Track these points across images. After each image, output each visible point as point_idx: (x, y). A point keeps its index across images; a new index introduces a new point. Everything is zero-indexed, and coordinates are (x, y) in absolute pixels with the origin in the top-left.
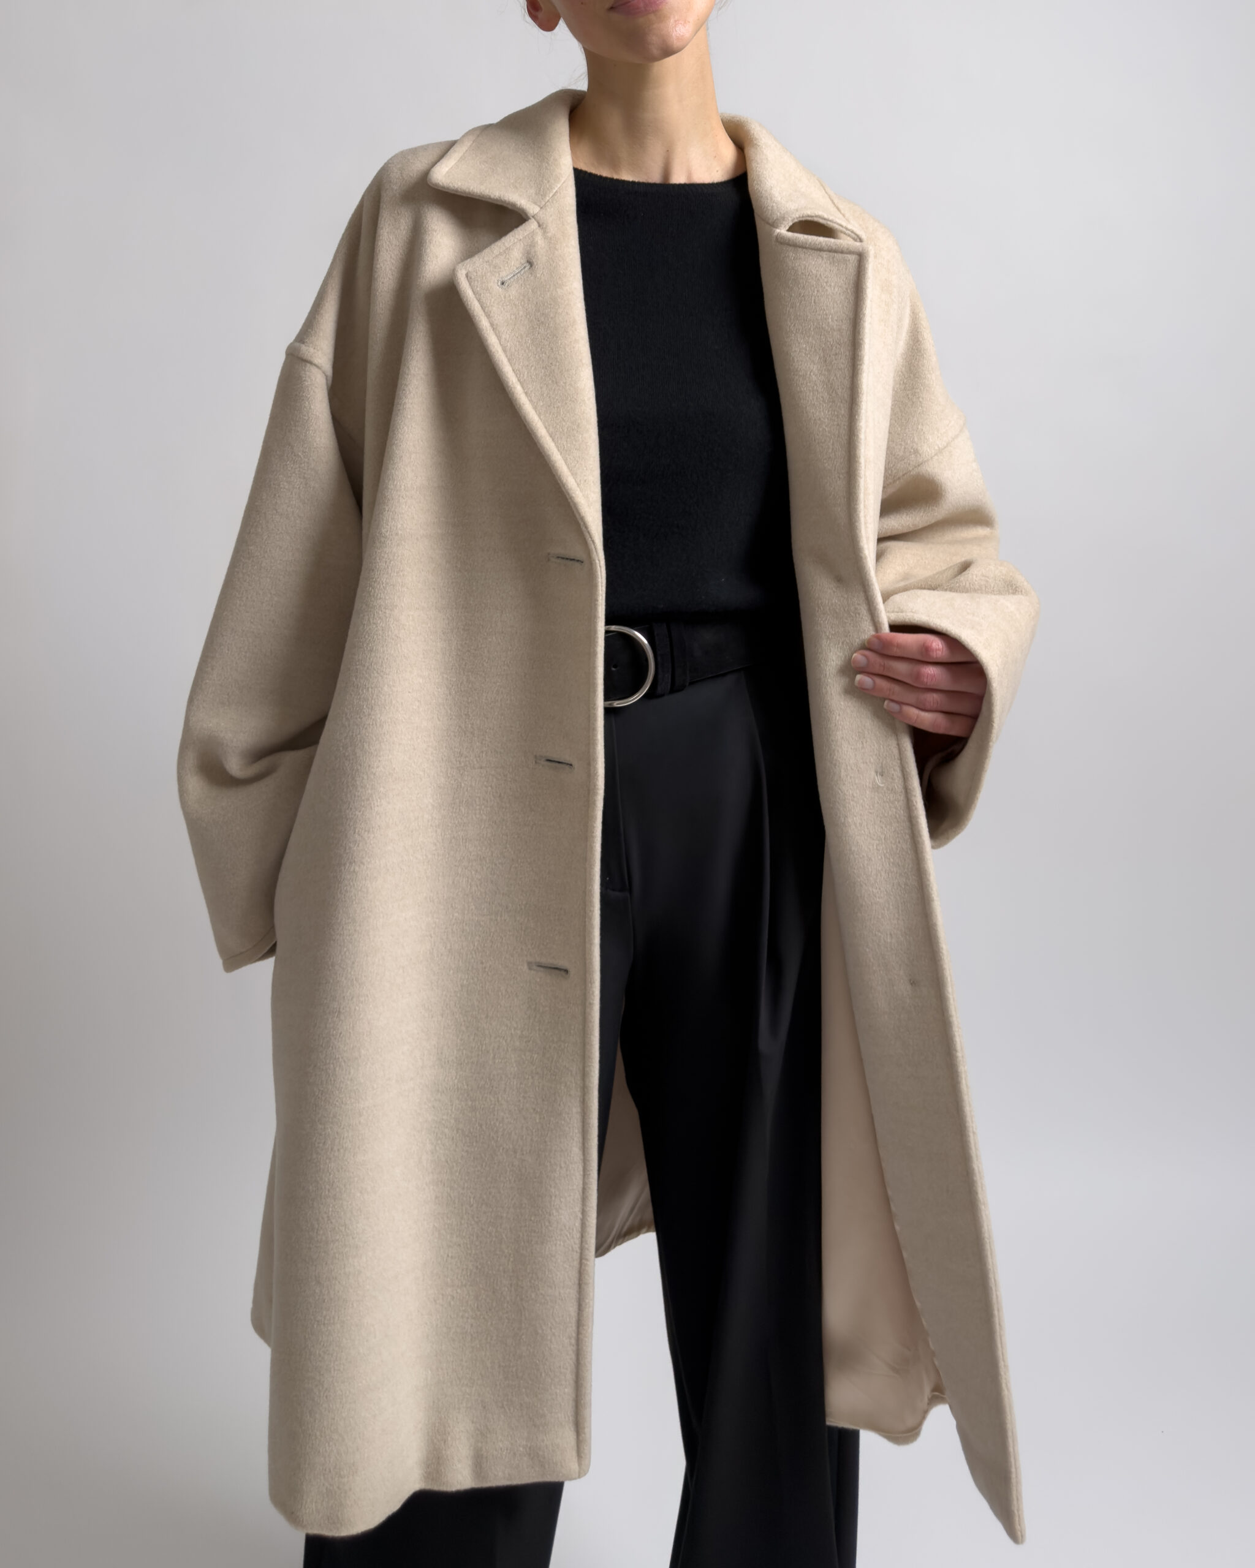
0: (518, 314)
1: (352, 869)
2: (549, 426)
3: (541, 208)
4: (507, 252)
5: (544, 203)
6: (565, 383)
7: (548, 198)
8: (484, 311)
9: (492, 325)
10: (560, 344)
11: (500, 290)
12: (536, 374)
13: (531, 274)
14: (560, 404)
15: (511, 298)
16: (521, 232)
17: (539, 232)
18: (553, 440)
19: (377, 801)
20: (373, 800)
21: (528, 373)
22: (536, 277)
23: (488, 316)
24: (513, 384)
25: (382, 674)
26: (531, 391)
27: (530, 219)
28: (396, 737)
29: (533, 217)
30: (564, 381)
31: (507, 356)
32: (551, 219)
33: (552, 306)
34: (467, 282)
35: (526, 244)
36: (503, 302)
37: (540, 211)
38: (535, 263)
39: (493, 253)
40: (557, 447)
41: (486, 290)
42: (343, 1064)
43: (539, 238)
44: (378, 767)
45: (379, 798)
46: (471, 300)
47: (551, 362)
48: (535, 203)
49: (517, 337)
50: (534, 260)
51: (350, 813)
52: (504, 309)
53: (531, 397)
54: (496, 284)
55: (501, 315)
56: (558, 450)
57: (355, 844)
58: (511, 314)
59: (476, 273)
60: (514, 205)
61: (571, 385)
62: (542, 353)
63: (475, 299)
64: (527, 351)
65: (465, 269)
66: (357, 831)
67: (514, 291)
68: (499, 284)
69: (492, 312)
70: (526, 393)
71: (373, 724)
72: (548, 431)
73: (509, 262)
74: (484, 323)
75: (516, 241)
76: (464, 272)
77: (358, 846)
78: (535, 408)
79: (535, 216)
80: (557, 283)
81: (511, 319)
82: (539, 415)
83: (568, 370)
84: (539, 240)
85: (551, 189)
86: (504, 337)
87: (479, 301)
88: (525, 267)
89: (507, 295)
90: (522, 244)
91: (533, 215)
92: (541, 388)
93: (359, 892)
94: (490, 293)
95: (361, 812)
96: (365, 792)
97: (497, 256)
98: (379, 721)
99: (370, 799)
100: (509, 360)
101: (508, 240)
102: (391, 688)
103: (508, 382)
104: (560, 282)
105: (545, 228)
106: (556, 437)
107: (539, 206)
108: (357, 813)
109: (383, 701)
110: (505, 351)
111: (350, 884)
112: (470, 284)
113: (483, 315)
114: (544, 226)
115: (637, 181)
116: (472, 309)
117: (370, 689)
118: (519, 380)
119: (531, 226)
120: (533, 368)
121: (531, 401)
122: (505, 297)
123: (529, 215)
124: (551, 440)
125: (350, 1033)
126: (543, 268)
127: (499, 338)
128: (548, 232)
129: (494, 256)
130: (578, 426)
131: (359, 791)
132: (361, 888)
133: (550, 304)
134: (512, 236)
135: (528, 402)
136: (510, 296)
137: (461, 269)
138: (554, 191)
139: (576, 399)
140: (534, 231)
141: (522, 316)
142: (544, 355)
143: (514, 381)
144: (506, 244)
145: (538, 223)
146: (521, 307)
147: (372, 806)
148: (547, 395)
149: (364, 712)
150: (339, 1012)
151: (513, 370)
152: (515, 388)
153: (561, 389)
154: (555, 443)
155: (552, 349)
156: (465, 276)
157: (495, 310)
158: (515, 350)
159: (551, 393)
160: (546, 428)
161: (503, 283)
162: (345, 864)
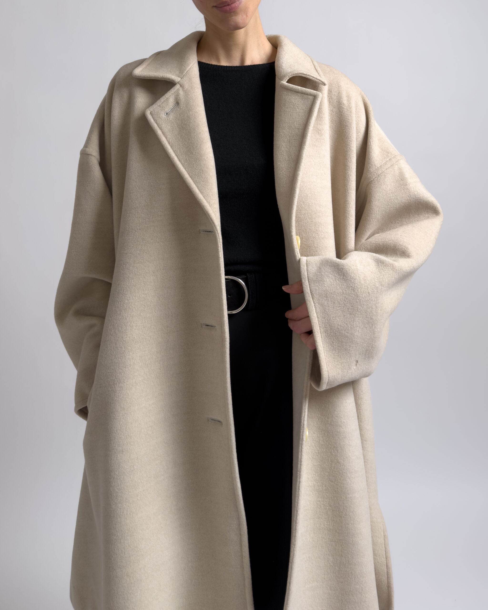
0: (174, 126)
1: (120, 386)
2: (190, 173)
3: (182, 78)
4: (167, 100)
5: (182, 76)
6: (196, 153)
7: (184, 74)
8: (159, 127)
9: (163, 133)
10: (192, 135)
11: (166, 117)
12: (183, 151)
13: (179, 107)
14: (194, 163)
15: (171, 119)
16: (173, 90)
17: (181, 89)
18: (192, 179)
19: (127, 353)
20: (126, 353)
21: (180, 151)
22: (180, 108)
23: (161, 129)
24: (173, 157)
25: (124, 295)
26: (182, 159)
27: (176, 84)
28: (134, 323)
29: (178, 83)
30: (195, 152)
31: (170, 145)
32: (186, 82)
33: (188, 120)
34: (151, 116)
35: (175, 95)
36: (167, 122)
37: (181, 80)
38: (180, 103)
39: (161, 101)
40: (194, 182)
41: (159, 118)
42: (127, 474)
43: (181, 91)
44: (126, 338)
45: (128, 352)
46: (153, 123)
47: (189, 144)
48: (179, 77)
49: (174, 136)
50: (179, 102)
51: (116, 360)
52: (168, 125)
53: (181, 162)
54: (164, 115)
55: (167, 127)
56: (194, 183)
57: (120, 374)
58: (171, 127)
59: (154, 111)
60: (169, 79)
61: (198, 153)
62: (185, 141)
63: (155, 123)
64: (179, 142)
65: (150, 110)
66: (120, 367)
67: (171, 117)
68: (165, 114)
69: (162, 127)
70: (179, 160)
71: (122, 318)
72: (189, 175)
73: (168, 104)
74: (159, 132)
75: (171, 94)
76: (149, 112)
77: (121, 375)
78: (183, 166)
79: (179, 83)
80: (190, 110)
81: (171, 129)
82: (185, 169)
83: (196, 147)
84: (181, 92)
85: (186, 69)
86: (168, 137)
87: (156, 123)
88: (176, 105)
89: (168, 118)
90: (173, 95)
91: (177, 82)
92: (186, 157)
93: (125, 396)
94: (161, 119)
95: (121, 359)
96: (122, 350)
97: (163, 103)
98: (124, 316)
99: (124, 353)
100: (171, 147)
101: (167, 95)
102: (128, 301)
103: (171, 157)
104: (191, 109)
105: (183, 87)
106: (193, 177)
107: (181, 78)
108: (119, 360)
109: (126, 307)
110: (169, 143)
111: (120, 392)
112: (152, 117)
113: (159, 129)
114: (183, 86)
115: (228, 65)
116: (154, 127)
117: (119, 302)
118: (176, 155)
119: (178, 86)
120: (182, 148)
121: (181, 163)
122: (168, 120)
123: (176, 82)
124: (191, 179)
125: (128, 460)
126: (183, 104)
127: (166, 138)
128: (184, 88)
129: (162, 102)
130: (202, 171)
131: (119, 350)
132: (125, 394)
133: (187, 119)
134: (169, 93)
135: (180, 164)
136: (170, 119)
137: (148, 111)
138: (187, 70)
139: (201, 159)
140: (178, 89)
141: (176, 127)
142: (186, 142)
143: (174, 156)
144: (167, 97)
145: (180, 85)
146: (175, 123)
147: (126, 355)
148: (188, 160)
149: (118, 313)
150: (123, 451)
151: (173, 151)
152: (174, 158)
153: (194, 155)
154: (193, 180)
155: (189, 139)
156: (150, 113)
157: (164, 126)
158: (174, 142)
159: (190, 158)
160: (188, 174)
161: (167, 114)
162: (116, 384)
